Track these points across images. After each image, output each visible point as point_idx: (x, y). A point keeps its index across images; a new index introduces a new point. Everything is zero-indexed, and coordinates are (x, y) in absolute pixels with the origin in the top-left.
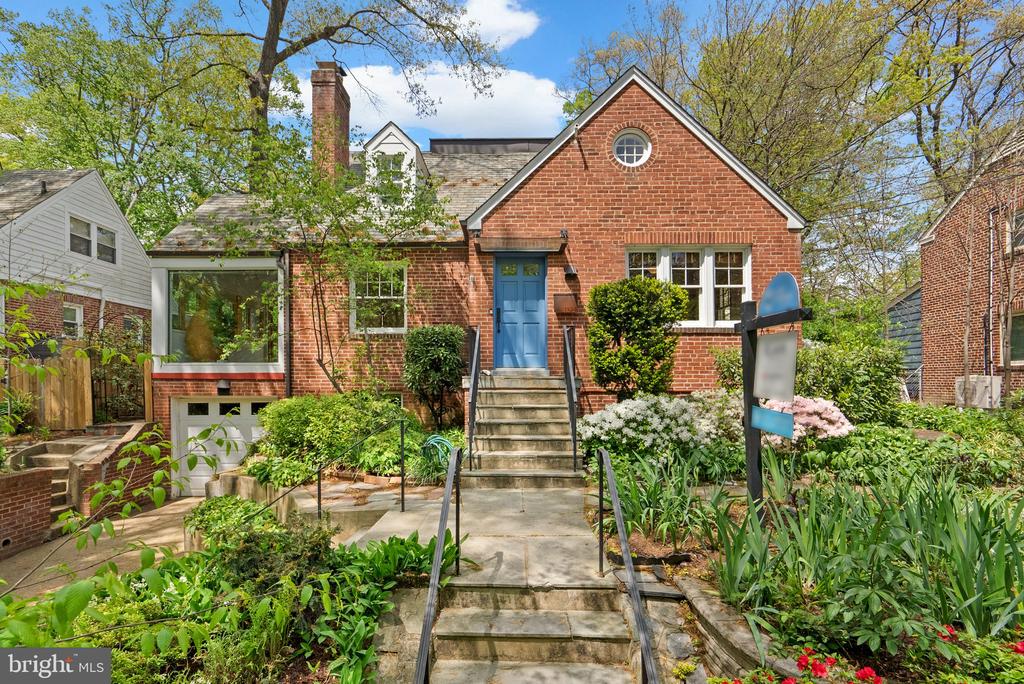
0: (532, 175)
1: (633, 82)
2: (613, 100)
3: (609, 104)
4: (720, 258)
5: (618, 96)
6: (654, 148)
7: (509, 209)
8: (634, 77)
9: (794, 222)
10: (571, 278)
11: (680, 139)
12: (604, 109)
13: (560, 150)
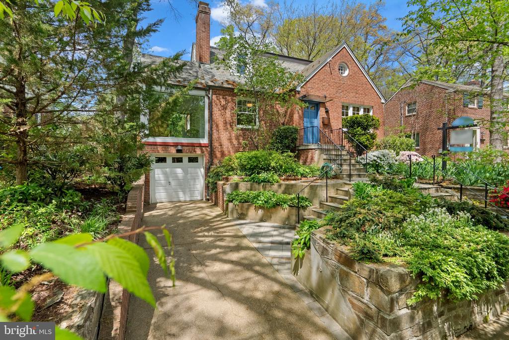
0: (316, 74)
1: (344, 47)
2: (339, 52)
3: (338, 53)
4: (365, 109)
5: (340, 51)
6: (349, 71)
7: (308, 84)
8: (345, 45)
9: (383, 101)
10: (327, 112)
11: (356, 69)
12: (336, 55)
13: (324, 66)
